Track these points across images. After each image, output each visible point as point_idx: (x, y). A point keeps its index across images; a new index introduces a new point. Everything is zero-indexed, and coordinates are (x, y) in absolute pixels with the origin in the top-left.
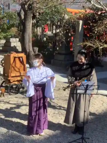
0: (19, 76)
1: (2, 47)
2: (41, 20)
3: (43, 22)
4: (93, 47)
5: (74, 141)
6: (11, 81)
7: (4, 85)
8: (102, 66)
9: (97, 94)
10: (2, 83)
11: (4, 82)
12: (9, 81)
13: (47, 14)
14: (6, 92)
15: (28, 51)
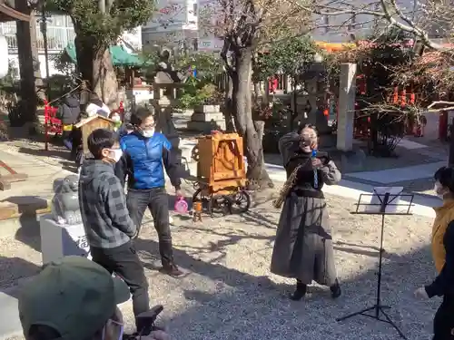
0: (232, 179)
1: (188, 123)
2: (265, 66)
3: (269, 70)
4: (402, 114)
5: (360, 313)
6: (214, 189)
7: (199, 197)
8: (396, 157)
9: (408, 214)
10: (196, 194)
11: (199, 191)
12: (211, 190)
13: (277, 55)
14: (204, 212)
15: (244, 128)
